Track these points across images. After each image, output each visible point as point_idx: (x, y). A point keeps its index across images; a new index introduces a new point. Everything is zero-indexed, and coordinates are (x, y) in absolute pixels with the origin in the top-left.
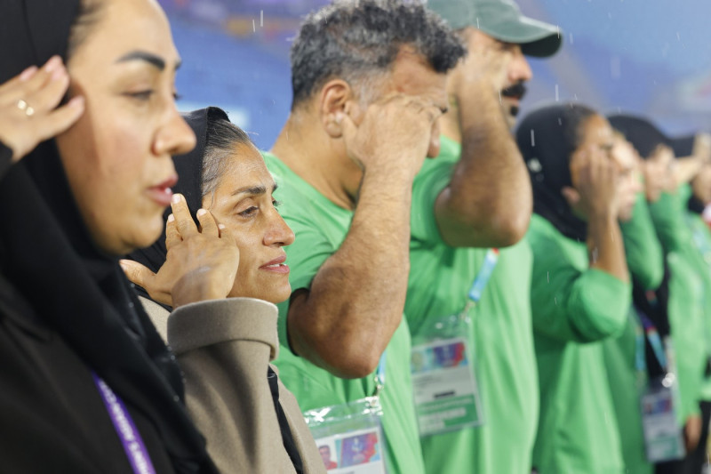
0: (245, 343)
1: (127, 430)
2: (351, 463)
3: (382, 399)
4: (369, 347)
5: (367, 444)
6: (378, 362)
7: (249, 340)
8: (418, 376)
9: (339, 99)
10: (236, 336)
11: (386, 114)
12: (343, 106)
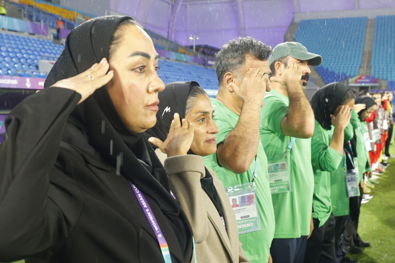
0: (191, 172)
1: (144, 204)
2: (244, 205)
3: (256, 183)
4: (245, 162)
5: (250, 198)
6: (249, 167)
7: (192, 171)
8: (270, 174)
9: (231, 79)
10: (187, 170)
11: (250, 81)
12: (232, 80)
